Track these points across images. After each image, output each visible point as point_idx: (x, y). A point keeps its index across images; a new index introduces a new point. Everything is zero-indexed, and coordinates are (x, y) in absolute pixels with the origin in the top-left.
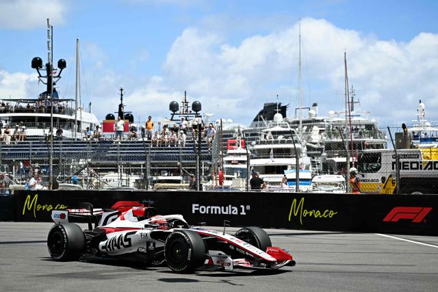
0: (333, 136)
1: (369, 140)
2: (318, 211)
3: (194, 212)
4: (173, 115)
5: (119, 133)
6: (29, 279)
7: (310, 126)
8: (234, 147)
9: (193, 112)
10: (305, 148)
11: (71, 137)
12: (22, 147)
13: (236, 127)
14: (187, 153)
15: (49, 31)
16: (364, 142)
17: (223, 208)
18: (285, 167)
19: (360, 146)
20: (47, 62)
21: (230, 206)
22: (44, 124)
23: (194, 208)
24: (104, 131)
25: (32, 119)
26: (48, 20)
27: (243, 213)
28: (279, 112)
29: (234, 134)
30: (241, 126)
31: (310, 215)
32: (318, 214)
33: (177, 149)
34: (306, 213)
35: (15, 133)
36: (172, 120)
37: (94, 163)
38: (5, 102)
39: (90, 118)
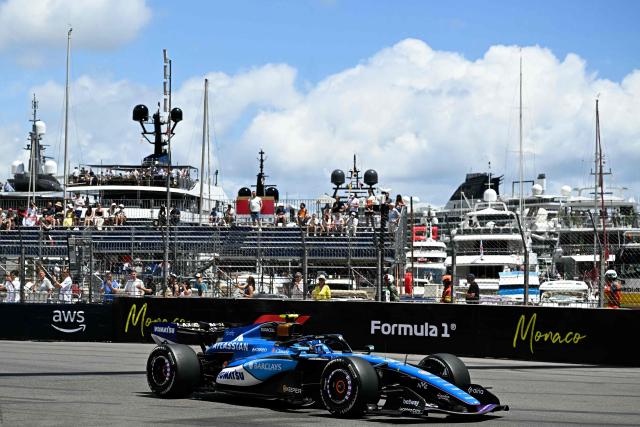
0: (571, 224)
1: (629, 229)
2: (557, 334)
3: (373, 332)
4: (336, 189)
5: (254, 215)
7: (534, 207)
8: (422, 237)
9: (365, 186)
10: (530, 241)
11: (190, 221)
12: (121, 234)
13: (425, 209)
14: (359, 245)
15: (165, 67)
16: (622, 232)
17: (416, 326)
18: (500, 268)
19: (614, 238)
20: (155, 112)
21: (426, 324)
22: (152, 201)
23: (374, 326)
25: (133, 194)
26: (165, 51)
27: (446, 335)
28: (492, 187)
29: (422, 219)
30: (433, 207)
31: (546, 339)
32: (556, 338)
33: (345, 240)
34: (538, 336)
37: (223, 258)
38: (95, 170)
39: (219, 193)
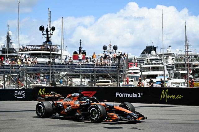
0: (179, 61)
1: (196, 63)
2: (174, 96)
3: (116, 96)
5: (80, 60)
7: (168, 56)
8: (132, 66)
9: (114, 50)
10: (166, 67)
11: (58, 62)
12: (36, 67)
13: (133, 57)
14: (112, 69)
15: (49, 13)
17: (130, 94)
18: (156, 75)
20: (46, 28)
21: (133, 93)
22: (46, 56)
23: (117, 94)
24: (74, 59)
25: (40, 54)
26: (49, 9)
27: (139, 97)
28: (154, 50)
29: (132, 60)
30: (136, 56)
31: (171, 97)
32: (174, 97)
33: (107, 67)
34: (168, 96)
35: (32, 60)
37: (69, 74)
38: (28, 47)
39: (67, 53)
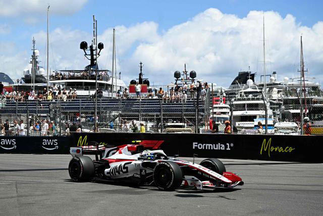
0: (289, 95)
1: (315, 97)
2: (281, 148)
3: (194, 148)
4: (177, 80)
5: (138, 93)
6: (88, 193)
7: (271, 88)
8: (218, 102)
9: (190, 78)
10: (269, 104)
11: (107, 96)
12: (75, 103)
13: (219, 89)
14: (187, 107)
15: (94, 23)
16: (312, 99)
17: (214, 145)
18: (255, 117)
19: (309, 101)
20: (91, 45)
21: (219, 144)
22: (89, 87)
23: (194, 145)
24: (130, 92)
25: (81, 84)
26: (94, 16)
27: (228, 149)
28: (251, 78)
29: (218, 94)
30: (223, 88)
31: (276, 150)
32: (281, 150)
33: (180, 104)
35: (69, 93)
36: (176, 84)
37: (123, 114)
38: (63, 73)
39: (121, 83)
